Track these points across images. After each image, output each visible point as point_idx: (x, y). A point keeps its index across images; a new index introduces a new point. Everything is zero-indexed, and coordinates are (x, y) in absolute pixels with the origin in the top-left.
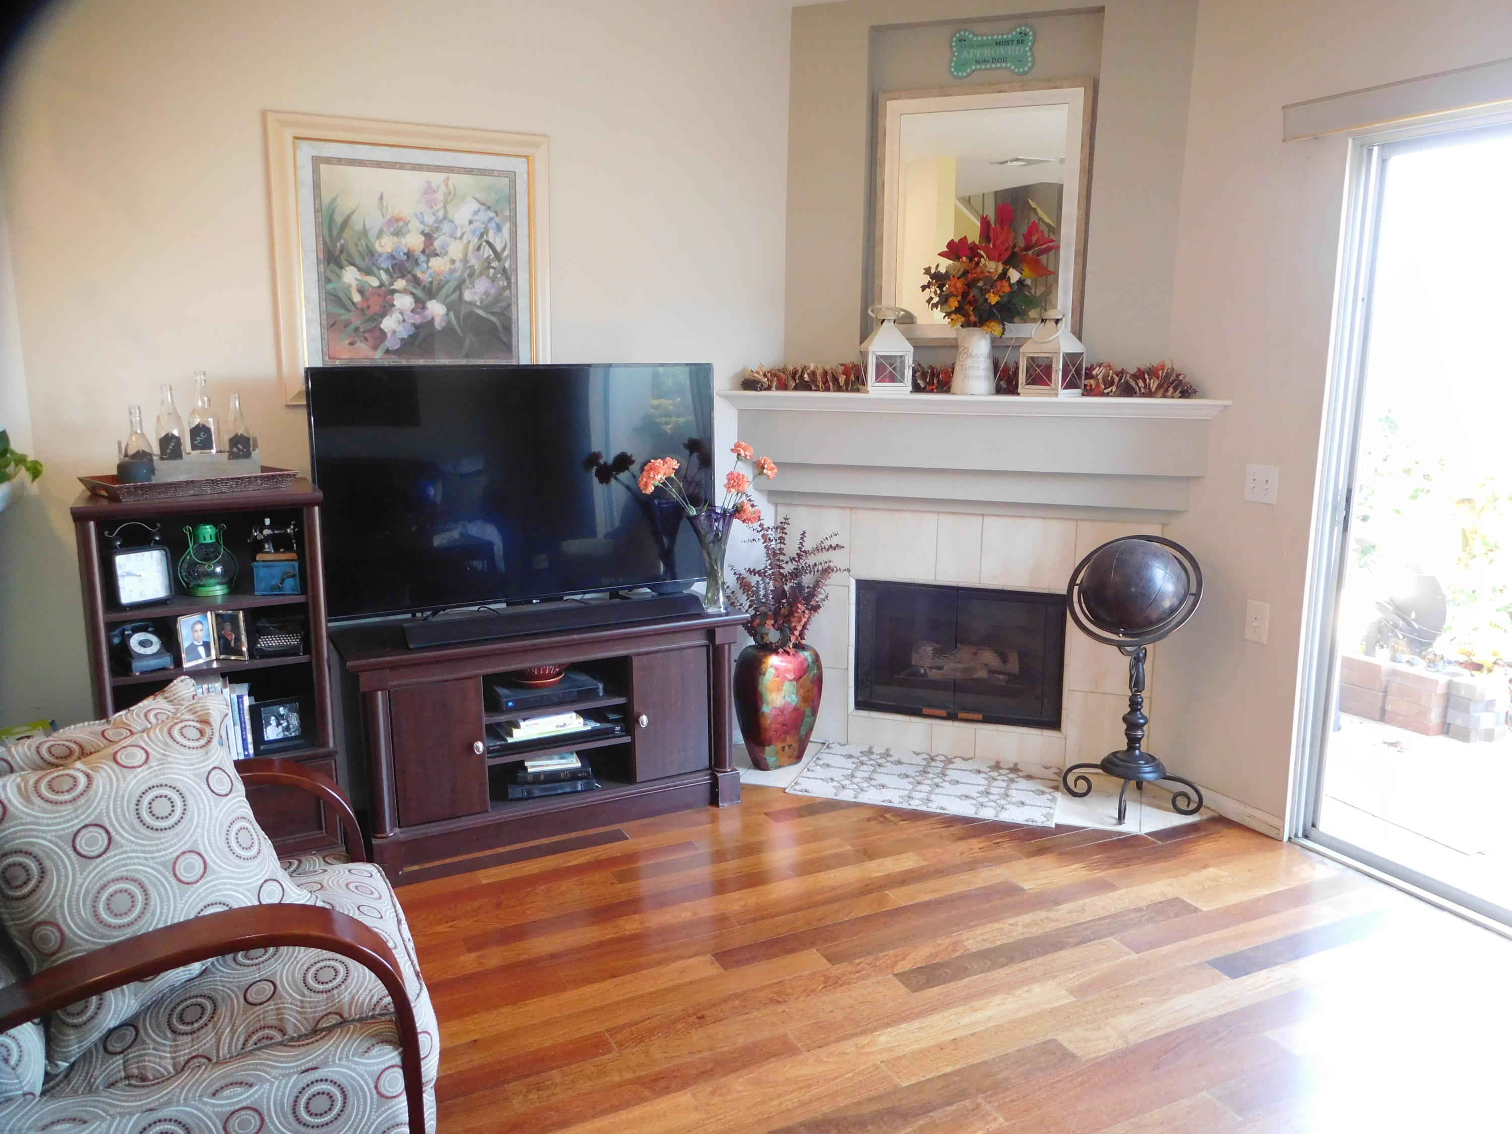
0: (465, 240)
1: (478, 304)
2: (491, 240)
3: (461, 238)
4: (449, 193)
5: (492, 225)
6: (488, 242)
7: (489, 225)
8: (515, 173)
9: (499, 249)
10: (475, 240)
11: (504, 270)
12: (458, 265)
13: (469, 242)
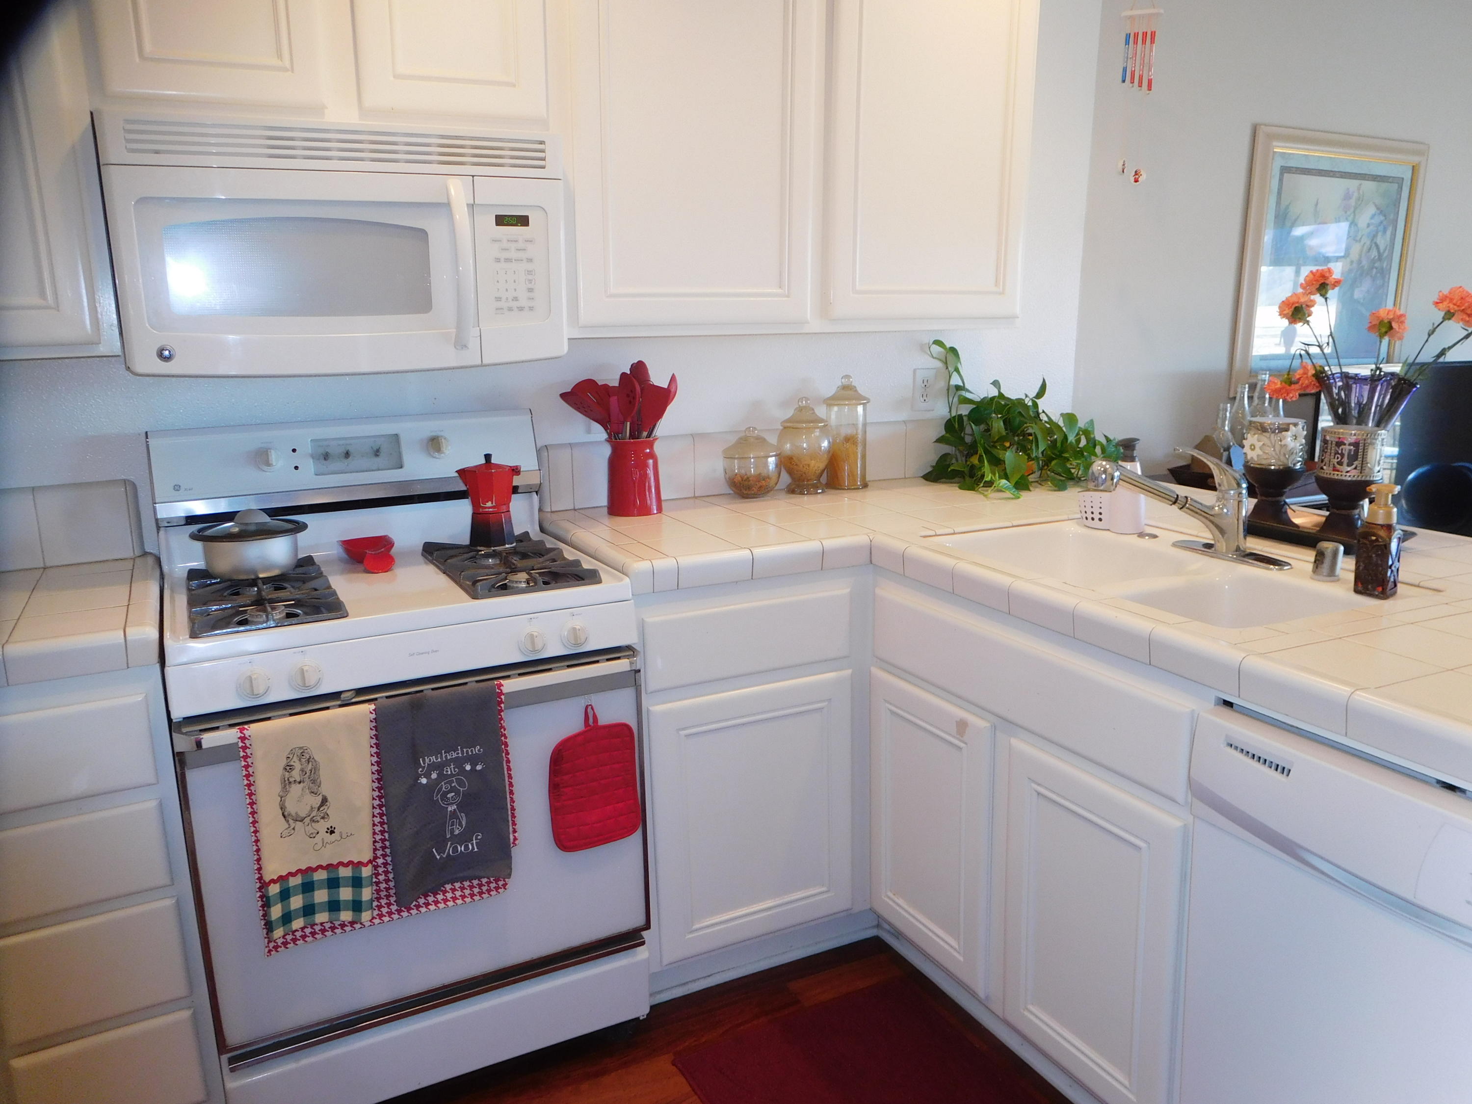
0: (1362, 243)
1: (1362, 301)
2: (1378, 242)
3: (1360, 241)
4: (1360, 197)
5: (1381, 228)
6: (1376, 243)
7: (1379, 228)
8: (1403, 179)
9: (1382, 251)
10: (1368, 243)
11: (1382, 269)
12: (1355, 265)
13: (1365, 243)
